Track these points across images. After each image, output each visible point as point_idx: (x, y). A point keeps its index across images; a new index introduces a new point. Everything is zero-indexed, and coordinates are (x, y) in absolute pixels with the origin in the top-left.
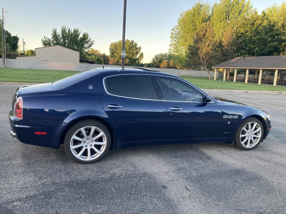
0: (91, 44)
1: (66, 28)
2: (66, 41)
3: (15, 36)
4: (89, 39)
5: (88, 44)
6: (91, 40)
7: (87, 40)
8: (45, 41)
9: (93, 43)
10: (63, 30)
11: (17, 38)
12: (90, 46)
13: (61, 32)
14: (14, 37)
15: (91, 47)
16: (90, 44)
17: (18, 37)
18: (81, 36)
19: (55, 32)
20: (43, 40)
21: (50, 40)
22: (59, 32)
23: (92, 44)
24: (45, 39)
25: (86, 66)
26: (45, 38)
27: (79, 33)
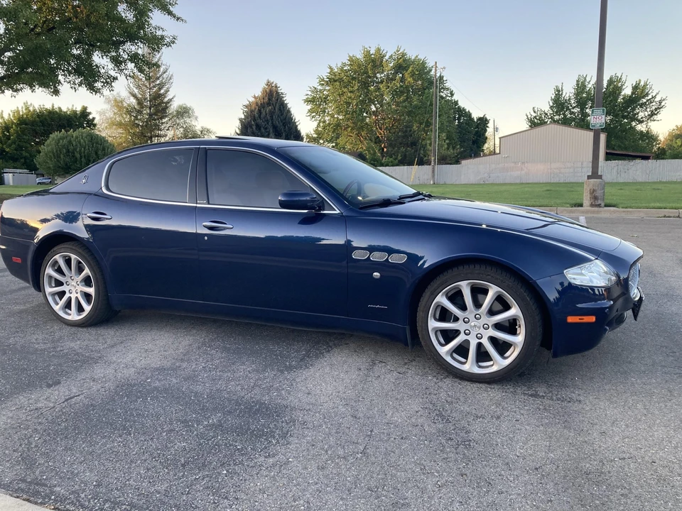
0: (656, 109)
1: (588, 79)
2: (587, 110)
3: (482, 116)
4: (650, 97)
5: (648, 110)
6: (658, 99)
7: (644, 100)
8: (535, 117)
9: (663, 104)
10: (578, 85)
11: (486, 120)
12: (652, 114)
13: (573, 91)
14: (480, 119)
15: (655, 117)
16: (654, 108)
17: (488, 118)
18: (627, 91)
19: (558, 92)
20: (529, 116)
21: (547, 114)
22: (569, 92)
23: (660, 108)
24: (534, 115)
25: (616, 168)
26: (535, 112)
27: (622, 85)
